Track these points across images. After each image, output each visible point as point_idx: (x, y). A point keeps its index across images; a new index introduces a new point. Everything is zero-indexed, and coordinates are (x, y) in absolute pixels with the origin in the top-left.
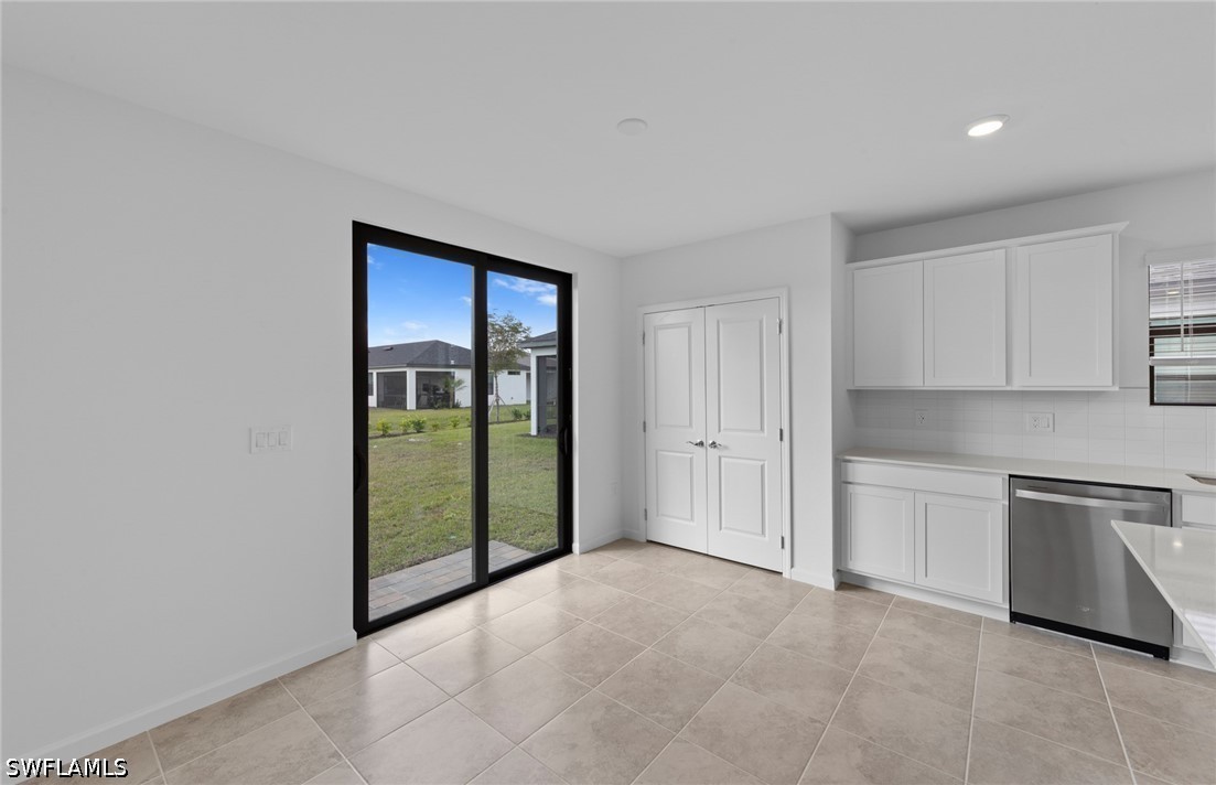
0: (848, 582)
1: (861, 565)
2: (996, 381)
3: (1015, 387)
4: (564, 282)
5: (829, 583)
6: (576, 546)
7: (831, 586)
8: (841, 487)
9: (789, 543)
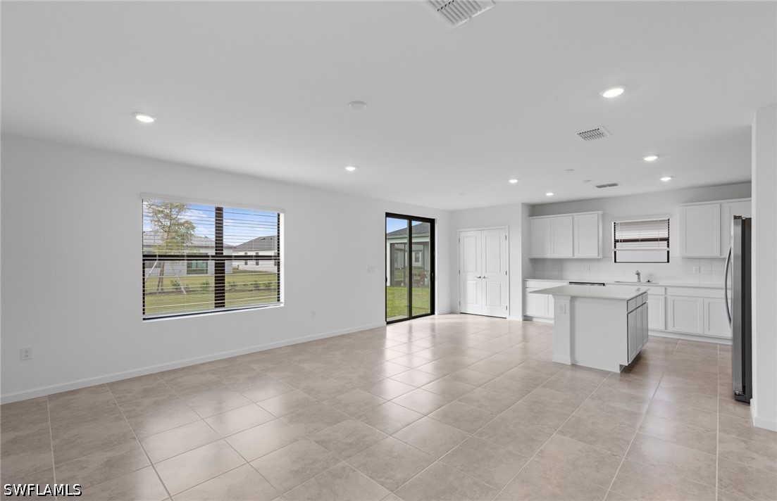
0: (526, 318)
1: (529, 313)
2: (569, 255)
3: (575, 257)
4: (432, 222)
5: (520, 318)
6: (436, 312)
7: (521, 320)
8: (524, 288)
9: (508, 308)
